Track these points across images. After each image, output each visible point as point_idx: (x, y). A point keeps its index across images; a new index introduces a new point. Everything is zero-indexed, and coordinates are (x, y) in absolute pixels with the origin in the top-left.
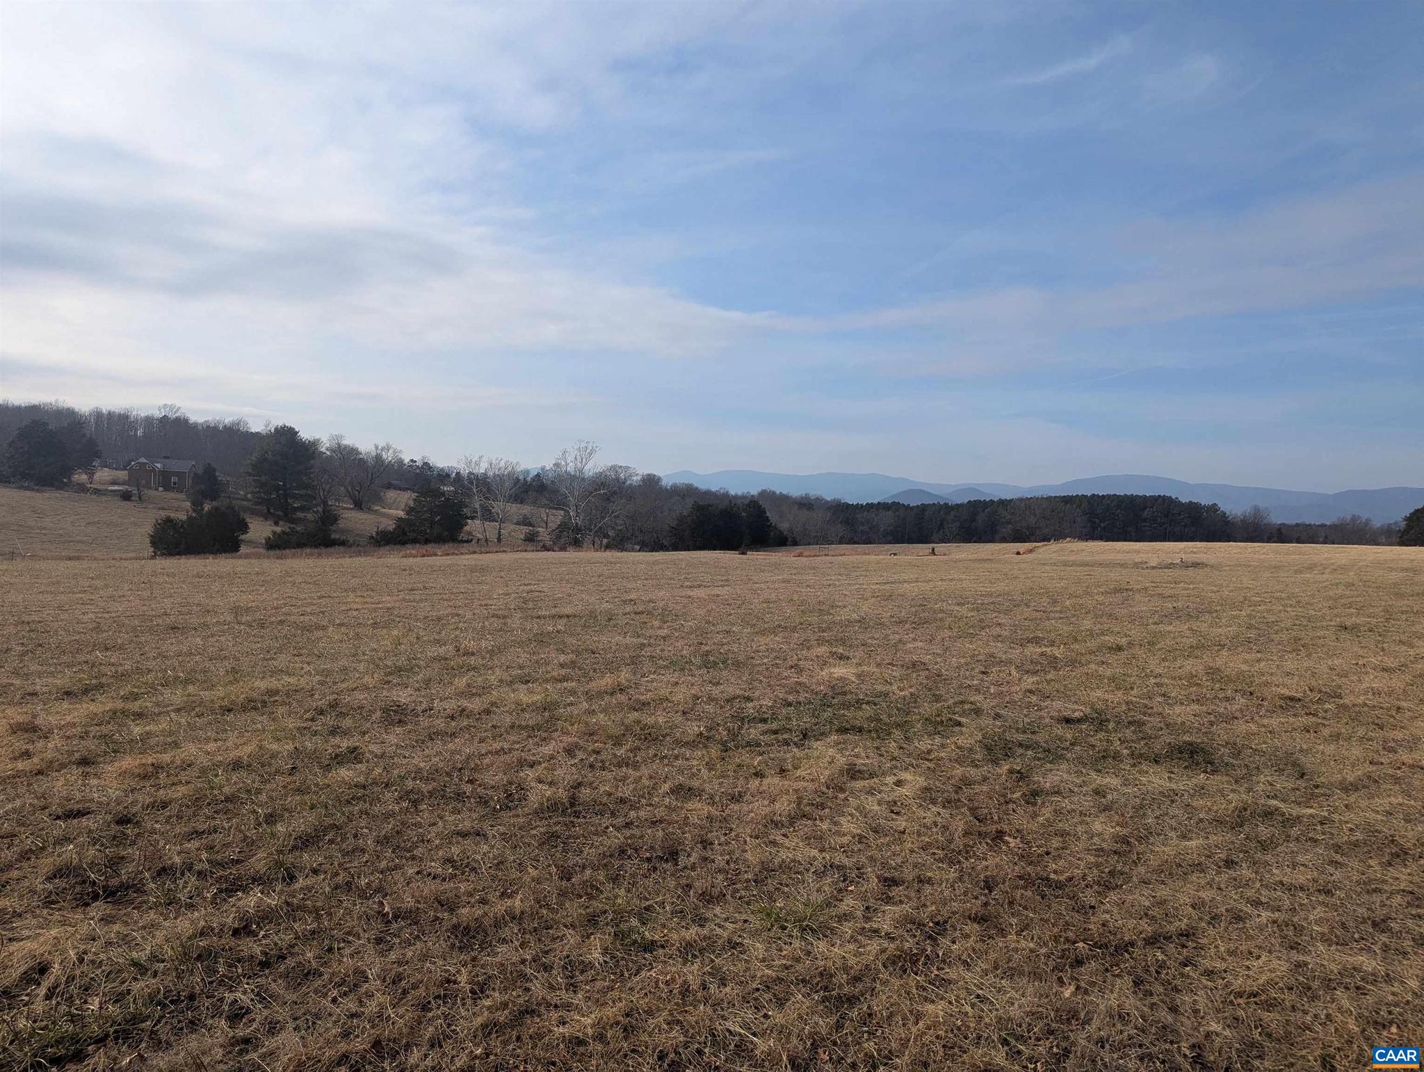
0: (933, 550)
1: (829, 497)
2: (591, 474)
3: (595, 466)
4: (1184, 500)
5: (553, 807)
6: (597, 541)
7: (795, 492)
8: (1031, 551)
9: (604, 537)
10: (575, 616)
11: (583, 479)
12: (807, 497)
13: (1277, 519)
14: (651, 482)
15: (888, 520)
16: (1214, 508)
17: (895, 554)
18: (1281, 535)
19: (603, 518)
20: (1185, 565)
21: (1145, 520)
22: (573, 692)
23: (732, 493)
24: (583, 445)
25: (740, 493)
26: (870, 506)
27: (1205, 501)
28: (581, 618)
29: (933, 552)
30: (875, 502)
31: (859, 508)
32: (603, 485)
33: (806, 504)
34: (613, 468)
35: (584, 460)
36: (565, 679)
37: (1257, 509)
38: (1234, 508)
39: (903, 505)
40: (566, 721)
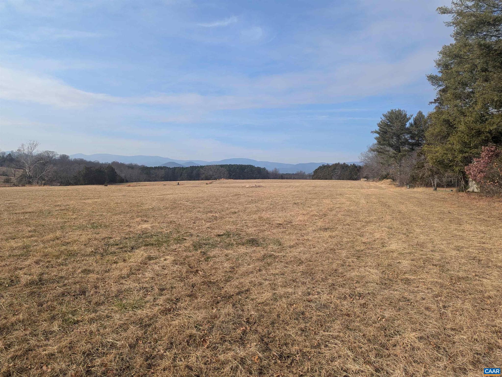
0: (178, 183)
1: (140, 164)
2: (36, 154)
3: (38, 150)
4: (256, 166)
5: (32, 283)
6: (39, 181)
7: (127, 162)
8: (211, 183)
9: (43, 180)
10: (33, 212)
11: (32, 156)
12: (131, 164)
13: (281, 172)
14: (64, 158)
15: (163, 172)
16: (264, 169)
17: (165, 185)
18: (282, 177)
19: (42, 172)
20: (256, 187)
21: (245, 173)
22: (36, 241)
23: (101, 162)
24: (32, 142)
25: (104, 163)
26: (156, 168)
27: (262, 167)
28: (36, 213)
29: (178, 184)
30: (157, 166)
31: (151, 168)
32: (42, 159)
33: (131, 167)
34: (47, 152)
35: (32, 149)
36: (32, 236)
37: (276, 169)
38: (270, 169)
39: (168, 168)
40: (34, 252)
